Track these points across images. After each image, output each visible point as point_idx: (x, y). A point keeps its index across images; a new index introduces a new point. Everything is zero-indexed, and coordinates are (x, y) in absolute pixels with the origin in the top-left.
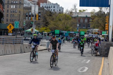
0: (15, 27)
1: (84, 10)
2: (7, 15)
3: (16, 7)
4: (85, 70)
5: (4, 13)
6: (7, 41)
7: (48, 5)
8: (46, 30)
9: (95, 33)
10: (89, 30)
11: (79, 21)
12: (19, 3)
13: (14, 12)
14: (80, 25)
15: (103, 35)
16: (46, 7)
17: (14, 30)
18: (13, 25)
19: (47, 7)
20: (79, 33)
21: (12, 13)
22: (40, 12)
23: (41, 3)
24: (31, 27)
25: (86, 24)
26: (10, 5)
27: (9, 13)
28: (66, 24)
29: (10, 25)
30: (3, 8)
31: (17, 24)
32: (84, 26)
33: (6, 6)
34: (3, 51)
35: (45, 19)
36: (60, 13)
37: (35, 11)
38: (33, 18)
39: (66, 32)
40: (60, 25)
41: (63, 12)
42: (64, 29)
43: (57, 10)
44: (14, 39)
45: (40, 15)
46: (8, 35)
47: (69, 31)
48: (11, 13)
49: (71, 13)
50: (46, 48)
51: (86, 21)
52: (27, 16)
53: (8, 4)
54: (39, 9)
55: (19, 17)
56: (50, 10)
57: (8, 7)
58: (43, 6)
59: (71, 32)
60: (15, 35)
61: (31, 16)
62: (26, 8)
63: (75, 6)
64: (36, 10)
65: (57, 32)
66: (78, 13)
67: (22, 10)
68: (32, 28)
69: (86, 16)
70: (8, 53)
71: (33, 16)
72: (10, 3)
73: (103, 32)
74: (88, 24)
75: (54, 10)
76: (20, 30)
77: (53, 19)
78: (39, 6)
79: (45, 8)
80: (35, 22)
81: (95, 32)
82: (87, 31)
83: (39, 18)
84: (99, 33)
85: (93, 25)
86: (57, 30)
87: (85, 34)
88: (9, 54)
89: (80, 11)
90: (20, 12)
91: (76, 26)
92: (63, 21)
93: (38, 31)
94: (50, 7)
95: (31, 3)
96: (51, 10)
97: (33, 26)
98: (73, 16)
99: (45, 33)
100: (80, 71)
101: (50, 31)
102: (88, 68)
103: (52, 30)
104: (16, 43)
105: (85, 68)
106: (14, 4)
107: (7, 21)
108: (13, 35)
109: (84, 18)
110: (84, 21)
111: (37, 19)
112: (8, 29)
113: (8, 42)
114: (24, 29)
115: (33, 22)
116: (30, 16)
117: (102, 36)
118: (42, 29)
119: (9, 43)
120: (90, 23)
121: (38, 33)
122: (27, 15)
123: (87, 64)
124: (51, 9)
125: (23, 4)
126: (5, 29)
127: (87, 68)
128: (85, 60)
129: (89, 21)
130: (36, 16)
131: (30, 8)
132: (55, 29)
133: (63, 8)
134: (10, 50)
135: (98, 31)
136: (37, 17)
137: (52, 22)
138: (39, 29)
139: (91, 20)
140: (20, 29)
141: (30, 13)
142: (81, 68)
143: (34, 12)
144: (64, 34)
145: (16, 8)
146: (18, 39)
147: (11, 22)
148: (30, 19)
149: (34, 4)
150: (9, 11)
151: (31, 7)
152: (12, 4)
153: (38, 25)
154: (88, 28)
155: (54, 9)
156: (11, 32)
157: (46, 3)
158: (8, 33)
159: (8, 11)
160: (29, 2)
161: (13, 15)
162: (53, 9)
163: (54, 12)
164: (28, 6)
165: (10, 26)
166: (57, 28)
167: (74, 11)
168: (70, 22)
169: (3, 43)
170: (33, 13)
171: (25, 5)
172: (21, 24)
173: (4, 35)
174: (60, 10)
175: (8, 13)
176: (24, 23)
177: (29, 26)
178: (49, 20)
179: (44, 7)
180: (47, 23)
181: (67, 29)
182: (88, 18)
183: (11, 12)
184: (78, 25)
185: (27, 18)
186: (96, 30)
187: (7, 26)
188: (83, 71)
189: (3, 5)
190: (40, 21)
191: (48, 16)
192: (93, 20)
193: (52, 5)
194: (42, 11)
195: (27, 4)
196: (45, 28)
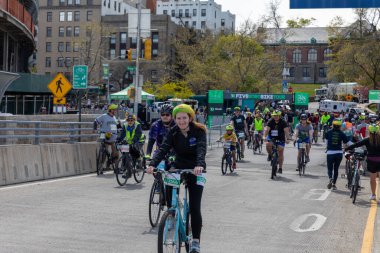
0: (75, 86)
1: (304, 22)
2: (48, 45)
3: (75, 16)
4: (316, 226)
5: (36, 39)
6: (48, 133)
7: (184, 9)
8: (179, 90)
9: (344, 98)
10: (324, 87)
11: (290, 58)
12: (84, 3)
13: (68, 34)
14: (291, 70)
15: (371, 101)
16: (177, 13)
17: (70, 96)
18: (69, 77)
19: (181, 16)
20: (291, 97)
21: (65, 39)
22: (157, 33)
23: (159, 3)
24: (129, 81)
25: (313, 66)
26: (54, 12)
27: (55, 39)
28: (244, 68)
29: (57, 79)
30: (34, 22)
31: (81, 76)
32: (307, 75)
33: (42, 16)
34: (36, 166)
35: (174, 53)
36: (223, 33)
37: (139, 28)
38: (134, 53)
39: (247, 96)
40: (226, 73)
41: (233, 29)
42: (238, 88)
43: (212, 23)
44: (72, 125)
45: (156, 41)
46: (51, 112)
47: (256, 91)
48: (61, 39)
49: (261, 30)
51: (313, 57)
52: (112, 46)
53: (50, 6)
54: (153, 22)
55: (88, 50)
56: (190, 24)
57: (49, 17)
58: (165, 12)
59: (262, 97)
60: (75, 113)
61: (128, 45)
62: (108, 21)
63: (274, 9)
64: (142, 27)
65: (216, 96)
66: (284, 32)
67: (96, 28)
68: (131, 86)
69: (313, 41)
70: (54, 172)
71: (134, 46)
72: (56, 3)
73: (372, 93)
74: (319, 65)
75: (203, 23)
76: (92, 94)
77: (201, 54)
78: (153, 12)
79: (173, 19)
80: (142, 65)
81: (342, 94)
82: (318, 92)
83: (155, 52)
84: (357, 96)
85: (338, 69)
86: (216, 91)
87: (312, 100)
88: (57, 175)
89: (292, 24)
90: (89, 33)
91: (280, 75)
92: (236, 60)
93: (151, 96)
94: (191, 12)
95: (126, 1)
96: (194, 23)
97: (135, 80)
98: (268, 41)
100: (301, 227)
101: (193, 95)
102: (325, 218)
103: (199, 93)
104: (79, 140)
105: (316, 218)
106: (69, 7)
107: (49, 64)
108: (68, 113)
109: (305, 48)
110: (305, 58)
111: (148, 54)
112: (51, 94)
113: (52, 136)
114: (104, 91)
115: (134, 65)
116: (123, 46)
117: (369, 107)
118: (167, 87)
119: (57, 140)
120: (327, 63)
121: (152, 101)
122: (113, 42)
123: (321, 204)
124: (194, 19)
125: (99, 6)
126: (42, 94)
127: (321, 220)
128: (313, 191)
129: (321, 58)
130: (143, 46)
131: (123, 20)
132: (209, 86)
133: (233, 17)
134: (60, 163)
135: (355, 91)
136: (148, 48)
137: (197, 63)
138: (155, 89)
139: (328, 54)
140: (91, 90)
141: (124, 36)
142: (304, 218)
143: (136, 31)
145: (75, 19)
146: (87, 126)
147: (61, 69)
148: (123, 57)
149: (137, 6)
150: (55, 33)
151: (126, 15)
152: (63, 7)
153: (151, 76)
154: (321, 79)
155: (203, 19)
156: (63, 102)
158: (52, 105)
159: (49, 31)
161: (68, 44)
162: (198, 19)
163: (203, 31)
164: (117, 13)
165: (59, 82)
166: (214, 85)
167: (270, 25)
168: (257, 62)
169: (36, 141)
170: (134, 37)
171: (105, 11)
172: (96, 75)
174: (223, 24)
175: (49, 40)
176: (106, 71)
177: (121, 80)
178: (187, 58)
179: (170, 13)
180: (181, 67)
181: (247, 86)
182: (320, 48)
183: (61, 34)
184: (286, 72)
185: (113, 52)
186: (348, 86)
187: (49, 83)
188: (310, 230)
189: (34, 13)
190: (159, 60)
191: (184, 44)
192: (336, 51)
193: (195, 7)
194: (163, 28)
195: (112, 5)
196: (174, 86)
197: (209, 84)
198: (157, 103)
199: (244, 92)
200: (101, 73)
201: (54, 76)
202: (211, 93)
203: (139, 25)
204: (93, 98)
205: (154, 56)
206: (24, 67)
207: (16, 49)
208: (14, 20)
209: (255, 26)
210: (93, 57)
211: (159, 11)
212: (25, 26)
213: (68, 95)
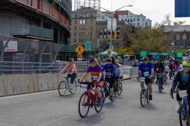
0: (86, 50)
1: (181, 23)
2: (75, 33)
3: (86, 21)
5: (70, 31)
7: (130, 18)
8: (128, 51)
10: (189, 50)
11: (175, 38)
12: (90, 16)
13: (83, 29)
14: (175, 43)
16: (127, 20)
17: (84, 54)
18: (83, 46)
19: (129, 21)
20: (175, 54)
21: (82, 31)
22: (119, 28)
23: (120, 16)
24: (108, 48)
25: (185, 41)
26: (78, 20)
27: (78, 31)
28: (155, 42)
30: (70, 24)
31: (88, 45)
32: (182, 45)
33: (73, 22)
35: (126, 37)
36: (146, 28)
37: (112, 27)
38: (110, 36)
39: (156, 54)
40: (147, 44)
41: (150, 26)
42: (152, 50)
43: (142, 24)
44: (85, 66)
45: (118, 31)
46: (76, 60)
47: (160, 52)
48: (80, 31)
49: (163, 26)
50: (129, 77)
51: (185, 37)
52: (101, 34)
53: (76, 18)
54: (117, 24)
55: (91, 35)
56: (133, 24)
57: (76, 23)
58: (122, 19)
59: (163, 54)
60: (86, 60)
61: (107, 33)
62: (99, 23)
63: (168, 17)
65: (143, 54)
66: (172, 27)
67: (94, 27)
68: (109, 50)
69: (185, 31)
71: (109, 33)
72: (78, 17)
74: (187, 41)
75: (138, 24)
76: (93, 53)
77: (137, 37)
78: (117, 20)
79: (126, 22)
80: (113, 41)
82: (187, 52)
86: (143, 52)
87: (184, 55)
89: (175, 23)
90: (91, 29)
91: (171, 45)
92: (151, 39)
93: (116, 54)
94: (133, 19)
95: (106, 15)
96: (134, 24)
97: (110, 47)
98: (166, 31)
101: (134, 53)
103: (136, 52)
106: (84, 18)
107: (75, 41)
108: (83, 60)
109: (181, 33)
110: (181, 38)
111: (115, 37)
112: (76, 53)
114: (97, 52)
115: (109, 41)
116: (105, 34)
118: (122, 50)
121: (117, 56)
122: (101, 32)
124: (134, 22)
125: (96, 18)
126: (73, 53)
129: (188, 38)
130: (113, 33)
131: (105, 23)
132: (141, 50)
133: (151, 21)
136: (115, 34)
137: (136, 40)
138: (118, 51)
140: (92, 51)
141: (105, 30)
144: (153, 57)
145: (86, 23)
147: (80, 43)
148: (105, 38)
149: (111, 17)
150: (78, 28)
151: (106, 21)
152: (81, 18)
153: (117, 46)
154: (188, 47)
155: (138, 22)
156: (81, 56)
157: (127, 14)
158: (77, 57)
159: (75, 27)
160: (104, 15)
161: (83, 33)
162: (136, 22)
163: (138, 27)
164: (103, 20)
165: (80, 48)
166: (143, 49)
167: (166, 24)
168: (161, 39)
170: (110, 30)
171: (98, 19)
172: (94, 45)
174: (146, 24)
175: (76, 31)
176: (98, 44)
177: (104, 47)
178: (131, 38)
179: (124, 20)
180: (129, 42)
181: (157, 50)
182: (188, 33)
183: (80, 29)
184: (173, 44)
185: (101, 36)
187: (76, 48)
189: (70, 21)
190: (120, 39)
191: (130, 32)
193: (135, 17)
194: (122, 26)
195: (101, 17)
196: (126, 50)
198: (119, 57)
199: (155, 52)
200: (96, 45)
201: (78, 46)
203: (112, 25)
205: (118, 38)
206: (66, 42)
207: (63, 35)
208: (62, 24)
209: (160, 25)
210: (93, 38)
212: (66, 26)
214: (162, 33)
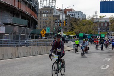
0: (47, 32)
1: (104, 16)
2: (41, 22)
3: (47, 15)
4: (107, 68)
5: (38, 21)
6: (40, 43)
7: (73, 13)
8: (72, 33)
10: (109, 33)
11: (100, 25)
12: (49, 12)
14: (100, 28)
16: (72, 14)
18: (45, 30)
19: (73, 15)
20: (100, 35)
21: (45, 21)
22: (67, 19)
23: (67, 12)
24: (60, 31)
25: (106, 27)
26: (42, 14)
27: (42, 21)
28: (88, 28)
29: (43, 30)
30: (37, 17)
32: (104, 30)
33: (39, 15)
34: (38, 52)
35: (71, 24)
36: (83, 19)
37: (62, 18)
38: (61, 24)
39: (89, 35)
40: (84, 29)
41: (86, 18)
42: (87, 33)
43: (81, 17)
44: (46, 42)
45: (67, 21)
46: (41, 39)
47: (91, 34)
48: (44, 21)
49: (93, 18)
50: (72, 49)
51: (106, 25)
52: (56, 23)
53: (41, 13)
54: (66, 17)
55: (50, 23)
56: (75, 17)
57: (41, 16)
58: (69, 14)
59: (93, 35)
60: (47, 39)
62: (55, 16)
63: (96, 13)
64: (63, 18)
65: (81, 35)
66: (99, 19)
67: (52, 18)
69: (106, 21)
70: (42, 53)
71: (61, 22)
72: (43, 12)
75: (78, 17)
76: (51, 34)
77: (78, 24)
78: (66, 14)
79: (71, 16)
80: (63, 27)
82: (107, 34)
83: (66, 24)
85: (112, 28)
86: (81, 34)
87: (106, 36)
89: (100, 17)
90: (50, 19)
91: (98, 30)
92: (86, 26)
93: (65, 35)
94: (75, 14)
95: (59, 12)
96: (76, 17)
98: (95, 21)
99: (71, 37)
100: (103, 68)
101: (76, 35)
103: (77, 34)
104: (48, 45)
105: (107, 65)
106: (46, 13)
107: (41, 27)
108: (45, 39)
109: (104, 23)
110: (104, 25)
111: (65, 25)
112: (41, 34)
113: (41, 44)
114: (54, 33)
115: (61, 27)
116: (58, 23)
118: (69, 33)
120: (109, 27)
121: (65, 36)
122: (56, 21)
123: (108, 62)
124: (76, 16)
125: (53, 13)
126: (39, 34)
127: (108, 66)
128: (106, 59)
129: (108, 25)
130: (63, 22)
131: (59, 16)
132: (80, 32)
133: (86, 15)
134: (43, 51)
136: (65, 23)
137: (77, 27)
138: (66, 33)
139: (110, 24)
141: (59, 20)
142: (104, 65)
143: (62, 19)
144: (87, 37)
146: (50, 42)
147: (43, 28)
148: (59, 25)
149: (62, 13)
151: (59, 15)
152: (44, 13)
153: (65, 30)
154: (108, 31)
155: (78, 16)
156: (44, 36)
157: (72, 11)
158: (41, 37)
159: (41, 19)
160: (58, 11)
161: (45, 22)
162: (77, 16)
163: (78, 19)
164: (57, 14)
166: (81, 32)
167: (95, 17)
168: (92, 26)
169: (38, 46)
170: (61, 20)
171: (54, 14)
173: (38, 38)
174: (83, 17)
175: (41, 21)
176: (54, 29)
177: (58, 31)
178: (74, 25)
179: (70, 14)
180: (73, 28)
181: (89, 32)
182: (108, 23)
183: (44, 20)
184: (99, 29)
185: (56, 24)
187: (41, 31)
188: (105, 68)
190: (67, 26)
191: (74, 22)
192: (112, 24)
193: (76, 13)
194: (68, 18)
195: (56, 13)
196: (71, 32)
197: (79, 32)
199: (88, 34)
200: (53, 29)
201: (42, 30)
202: (80, 34)
203: (63, 17)
204: (51, 35)
205: (66, 25)
206: (35, 28)
207: (33, 23)
208: (33, 16)
209: (91, 17)
210: (51, 25)
211: (67, 14)
212: (35, 18)
213: (45, 35)
214: (92, 22)
